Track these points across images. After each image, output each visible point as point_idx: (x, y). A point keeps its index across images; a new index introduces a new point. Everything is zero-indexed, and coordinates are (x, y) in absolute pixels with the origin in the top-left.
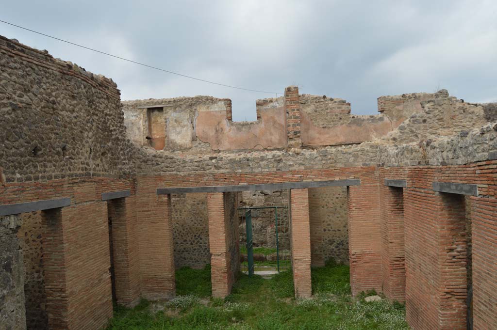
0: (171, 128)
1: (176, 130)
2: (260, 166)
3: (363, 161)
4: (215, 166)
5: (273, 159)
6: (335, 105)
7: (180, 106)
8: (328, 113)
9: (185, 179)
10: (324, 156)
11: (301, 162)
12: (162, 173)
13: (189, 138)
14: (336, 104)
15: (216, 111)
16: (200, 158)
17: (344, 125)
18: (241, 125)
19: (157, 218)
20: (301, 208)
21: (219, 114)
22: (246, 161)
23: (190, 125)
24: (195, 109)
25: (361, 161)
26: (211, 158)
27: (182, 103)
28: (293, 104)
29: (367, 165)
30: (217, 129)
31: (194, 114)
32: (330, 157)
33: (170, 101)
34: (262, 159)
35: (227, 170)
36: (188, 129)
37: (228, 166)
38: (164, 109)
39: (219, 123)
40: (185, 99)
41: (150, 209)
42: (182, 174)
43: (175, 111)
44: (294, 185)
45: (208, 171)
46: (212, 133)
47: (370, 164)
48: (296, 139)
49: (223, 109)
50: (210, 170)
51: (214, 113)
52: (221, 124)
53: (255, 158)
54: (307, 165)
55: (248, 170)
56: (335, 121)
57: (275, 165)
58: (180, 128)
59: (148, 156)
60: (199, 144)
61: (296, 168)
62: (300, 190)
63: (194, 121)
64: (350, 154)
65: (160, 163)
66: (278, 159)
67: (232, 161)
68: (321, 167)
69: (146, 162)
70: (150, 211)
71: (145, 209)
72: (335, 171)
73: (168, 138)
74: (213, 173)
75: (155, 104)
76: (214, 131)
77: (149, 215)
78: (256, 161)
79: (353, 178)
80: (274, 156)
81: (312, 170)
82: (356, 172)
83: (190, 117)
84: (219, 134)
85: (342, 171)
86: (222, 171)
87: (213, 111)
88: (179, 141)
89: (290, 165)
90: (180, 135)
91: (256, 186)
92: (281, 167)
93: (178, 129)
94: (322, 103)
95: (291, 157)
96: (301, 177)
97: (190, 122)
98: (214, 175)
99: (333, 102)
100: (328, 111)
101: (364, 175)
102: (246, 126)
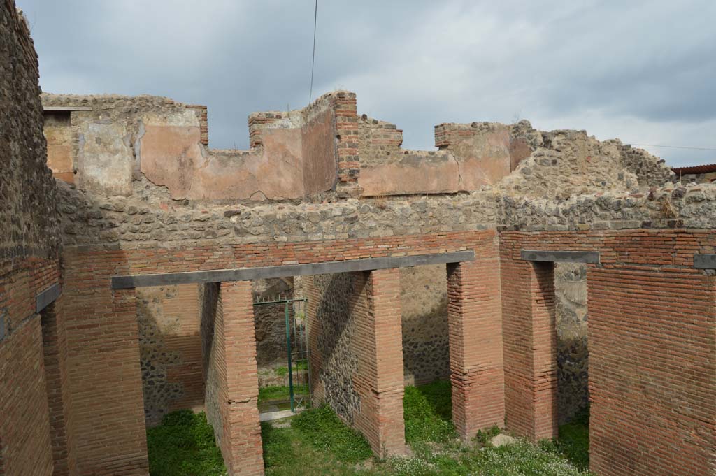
0: (87, 154)
1: (98, 159)
2: (320, 230)
3: (477, 222)
4: (236, 230)
5: (343, 217)
6: (380, 132)
7: (107, 112)
8: (370, 143)
9: (174, 256)
10: (422, 212)
11: (388, 222)
12: (123, 243)
13: (126, 176)
14: (382, 129)
15: (180, 128)
16: (204, 213)
17: (394, 165)
18: (227, 155)
19: (114, 339)
20: (389, 302)
21: (187, 134)
22: (295, 220)
23: (127, 149)
24: (139, 121)
25: (475, 221)
27: (112, 106)
28: (347, 122)
29: (483, 228)
30: (183, 160)
31: (136, 128)
32: (431, 214)
33: (85, 101)
34: (324, 216)
35: (261, 238)
36: (124, 157)
37: (261, 229)
38: (72, 115)
39: (186, 150)
40: (118, 99)
41: (96, 321)
42: (166, 245)
43: (96, 121)
44: (377, 262)
45: (222, 240)
46: (172, 168)
47: (486, 227)
48: (350, 182)
49: (193, 124)
50: (226, 238)
51: (177, 130)
52: (189, 152)
53: (312, 215)
54: (398, 229)
55: (298, 237)
56: (381, 157)
57: (347, 229)
58: (106, 154)
59: (91, 208)
60: (147, 187)
61: (380, 233)
62: (388, 271)
63: (137, 143)
64: (459, 209)
65: (117, 224)
66: (351, 216)
67: (269, 220)
68: (419, 231)
69: (84, 220)
70: (96, 325)
71: (83, 322)
72: (439, 237)
73: (82, 174)
74: (233, 242)
75: (53, 104)
76: (176, 164)
77: (95, 334)
78: (313, 220)
79: (465, 248)
80: (344, 211)
81: (405, 236)
82: (469, 240)
83: (127, 136)
84: (186, 170)
85: (450, 238)
86: (249, 238)
87: (174, 127)
88: (105, 181)
89: (371, 228)
90: (107, 169)
91: (314, 266)
92: (355, 231)
93: (104, 157)
94: (361, 126)
95: (372, 214)
96: (388, 248)
97: (128, 144)
98: (234, 247)
99: (377, 126)
100: (371, 140)
101: (479, 244)
102: (235, 158)
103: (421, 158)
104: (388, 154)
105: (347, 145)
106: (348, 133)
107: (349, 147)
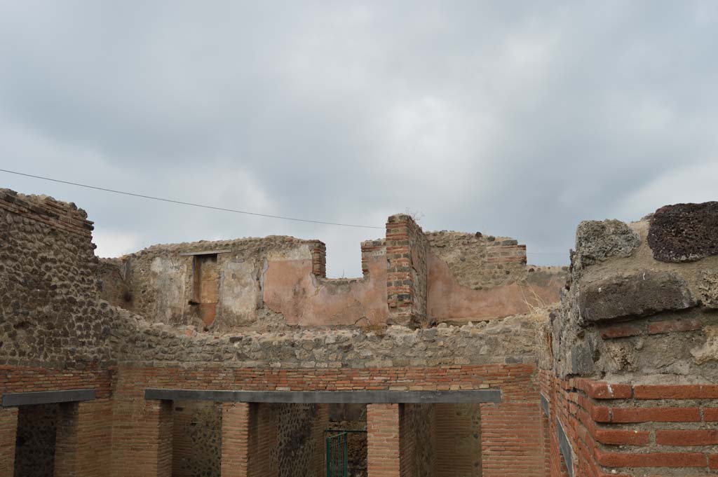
0: (226, 288)
1: (233, 292)
2: (312, 358)
3: (506, 353)
4: (238, 354)
5: (337, 345)
6: (497, 249)
7: (241, 252)
8: (485, 262)
9: (189, 375)
10: (430, 341)
11: (387, 352)
12: (155, 361)
13: (253, 305)
14: (500, 246)
15: (296, 261)
16: (216, 338)
17: (515, 285)
18: (336, 284)
19: (141, 441)
20: (386, 442)
21: (301, 266)
22: (290, 347)
23: (254, 282)
24: (264, 258)
25: (503, 352)
26: (233, 340)
27: (245, 247)
28: (397, 245)
29: (515, 361)
30: (297, 290)
31: (262, 264)
32: (442, 343)
33: (227, 245)
34: (317, 344)
35: (258, 363)
36: (251, 290)
37: (259, 355)
38: (218, 257)
39: (300, 280)
40: (250, 241)
41: (132, 424)
42: (185, 365)
43: (234, 261)
44: (373, 395)
45: (226, 363)
46: (287, 297)
47: (521, 360)
48: (402, 308)
49: (307, 257)
50: (229, 361)
51: (293, 263)
52: (302, 283)
53: (306, 342)
54: (399, 359)
55: (291, 364)
56: (498, 277)
57: (340, 357)
58: (239, 287)
60: (268, 314)
61: (377, 363)
62: (384, 406)
63: (262, 276)
64: (481, 338)
65: (154, 345)
66: (345, 344)
67: (267, 347)
68: (424, 362)
70: (131, 427)
71: (123, 424)
72: (451, 371)
73: (221, 304)
74: (235, 366)
75: (206, 249)
76: (292, 293)
77: (129, 435)
78: (307, 347)
79: (487, 386)
80: (338, 339)
81: (407, 368)
82: (494, 376)
83: (255, 270)
84: (299, 299)
85: (466, 373)
86: (249, 363)
87: (291, 261)
88: (237, 310)
89: (366, 358)
90: (239, 300)
91: (305, 394)
92: (349, 361)
93: (237, 290)
94: (474, 246)
95: (368, 342)
96: (386, 381)
97: (255, 277)
98: (235, 371)
99: (493, 243)
100: (486, 259)
101: (507, 382)
102: (344, 286)
103: (551, 275)
104: (508, 273)
105: (396, 269)
106: (398, 256)
107: (399, 271)
